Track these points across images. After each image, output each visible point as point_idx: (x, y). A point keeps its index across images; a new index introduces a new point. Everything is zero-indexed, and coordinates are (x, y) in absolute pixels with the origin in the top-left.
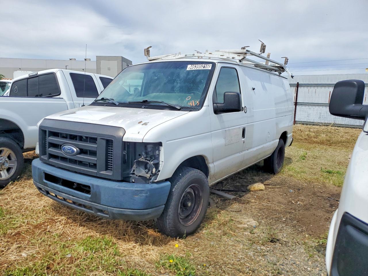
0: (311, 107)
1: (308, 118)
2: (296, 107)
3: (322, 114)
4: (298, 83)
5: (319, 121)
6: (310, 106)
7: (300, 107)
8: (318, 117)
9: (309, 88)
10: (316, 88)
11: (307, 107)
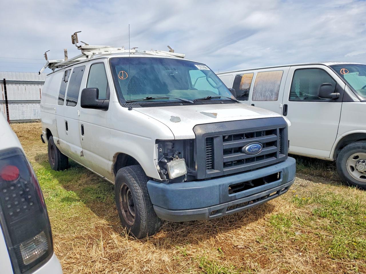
0: (23, 105)
1: (22, 116)
2: (7, 106)
3: (36, 111)
4: (4, 79)
5: (35, 118)
6: (22, 103)
7: (12, 105)
8: (33, 114)
9: (18, 85)
10: (25, 85)
11: (20, 105)
